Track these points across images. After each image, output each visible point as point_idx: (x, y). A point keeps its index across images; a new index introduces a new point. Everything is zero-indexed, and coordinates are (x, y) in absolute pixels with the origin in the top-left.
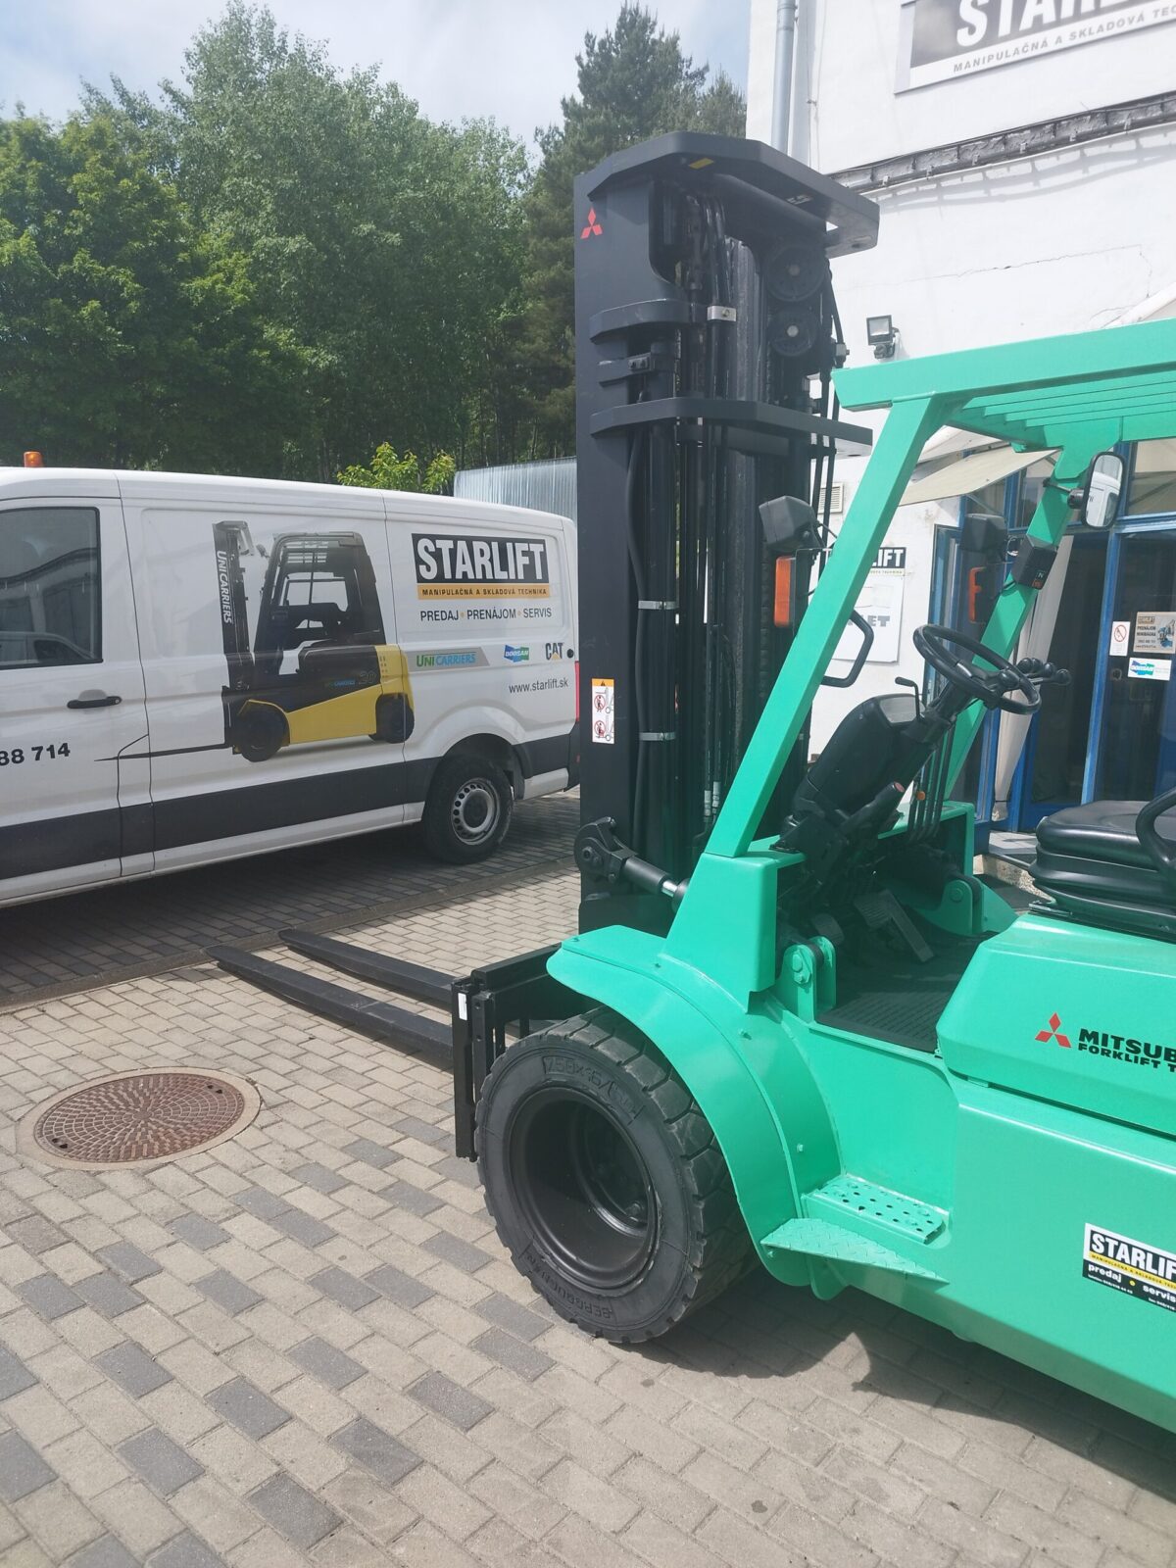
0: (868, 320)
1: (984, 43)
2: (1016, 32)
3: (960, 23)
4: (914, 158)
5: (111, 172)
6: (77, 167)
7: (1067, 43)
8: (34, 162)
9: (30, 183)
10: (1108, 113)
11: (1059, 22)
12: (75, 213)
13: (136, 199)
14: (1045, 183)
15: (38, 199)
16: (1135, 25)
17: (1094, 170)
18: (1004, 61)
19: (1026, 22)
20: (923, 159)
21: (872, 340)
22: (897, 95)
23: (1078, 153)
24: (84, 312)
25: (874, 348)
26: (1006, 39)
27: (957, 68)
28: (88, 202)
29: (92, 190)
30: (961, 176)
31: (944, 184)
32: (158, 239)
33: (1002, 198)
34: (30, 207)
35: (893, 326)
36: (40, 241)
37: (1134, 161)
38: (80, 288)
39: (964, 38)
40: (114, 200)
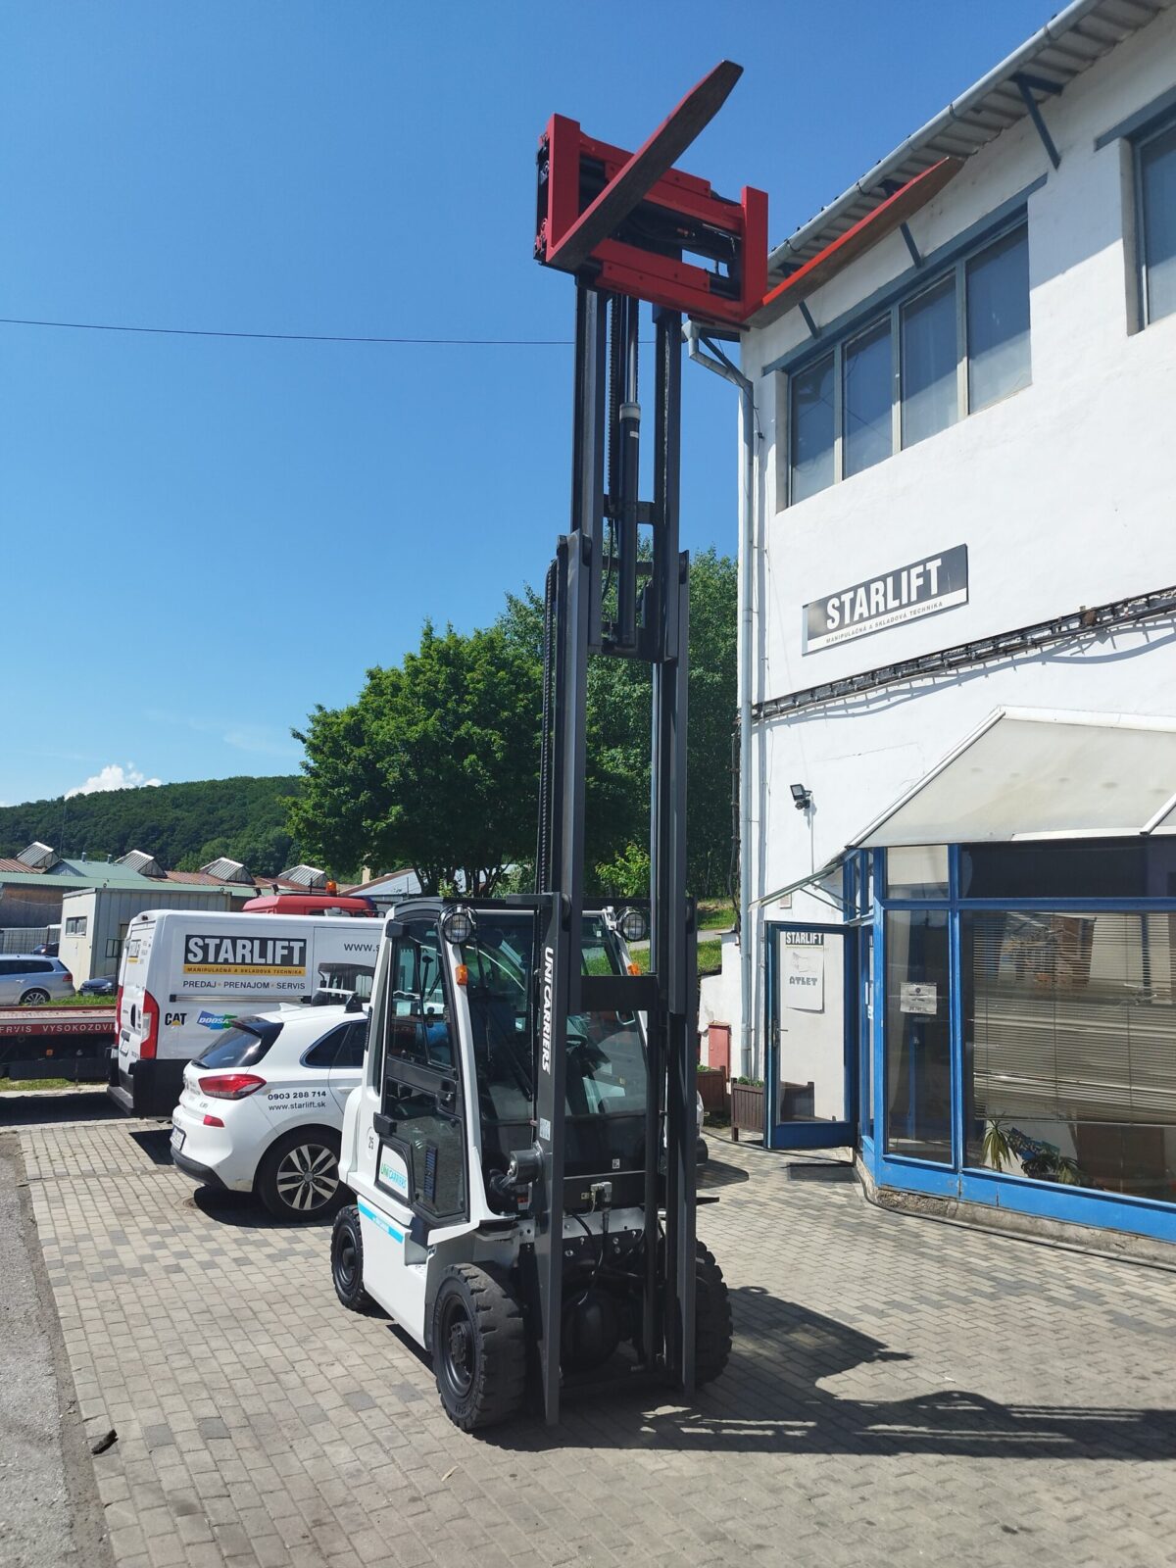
0: (791, 787)
1: (841, 626)
2: (853, 623)
3: (828, 617)
4: (812, 691)
5: (493, 669)
6: (471, 669)
7: (874, 629)
8: (444, 668)
9: (441, 681)
10: (896, 667)
11: (870, 617)
12: (468, 697)
13: (510, 682)
14: (873, 707)
15: (445, 691)
16: (903, 620)
17: (893, 700)
18: (848, 638)
19: (856, 617)
20: (817, 691)
21: (795, 798)
22: (804, 655)
23: (884, 690)
24: (466, 762)
25: (795, 803)
26: (848, 625)
27: (828, 641)
28: (475, 689)
29: (479, 682)
30: (835, 701)
31: (827, 706)
32: (525, 707)
33: (854, 715)
34: (440, 696)
35: (805, 789)
36: (441, 719)
37: (909, 695)
38: (464, 746)
39: (831, 625)
40: (492, 686)
